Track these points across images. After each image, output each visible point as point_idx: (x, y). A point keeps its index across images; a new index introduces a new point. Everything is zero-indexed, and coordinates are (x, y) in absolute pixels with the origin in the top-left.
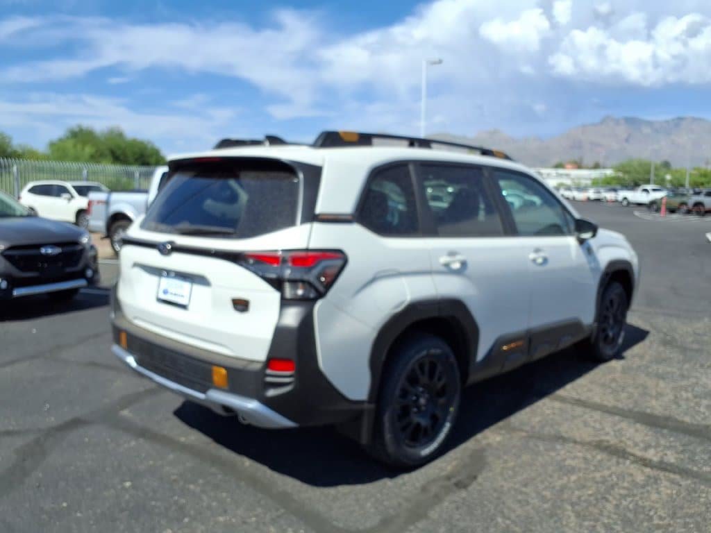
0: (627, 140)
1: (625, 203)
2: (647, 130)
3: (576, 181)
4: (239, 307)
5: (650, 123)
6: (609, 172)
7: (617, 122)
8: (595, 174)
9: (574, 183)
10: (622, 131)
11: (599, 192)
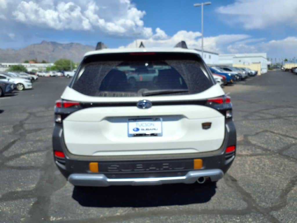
0: (53, 51)
1: (68, 77)
2: (60, 47)
3: (40, 68)
4: (206, 127)
5: (61, 45)
6: (52, 64)
7: (48, 43)
8: (46, 65)
9: (39, 69)
10: (50, 47)
11: (54, 73)
